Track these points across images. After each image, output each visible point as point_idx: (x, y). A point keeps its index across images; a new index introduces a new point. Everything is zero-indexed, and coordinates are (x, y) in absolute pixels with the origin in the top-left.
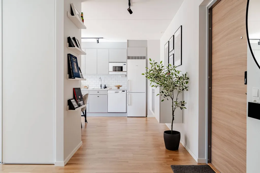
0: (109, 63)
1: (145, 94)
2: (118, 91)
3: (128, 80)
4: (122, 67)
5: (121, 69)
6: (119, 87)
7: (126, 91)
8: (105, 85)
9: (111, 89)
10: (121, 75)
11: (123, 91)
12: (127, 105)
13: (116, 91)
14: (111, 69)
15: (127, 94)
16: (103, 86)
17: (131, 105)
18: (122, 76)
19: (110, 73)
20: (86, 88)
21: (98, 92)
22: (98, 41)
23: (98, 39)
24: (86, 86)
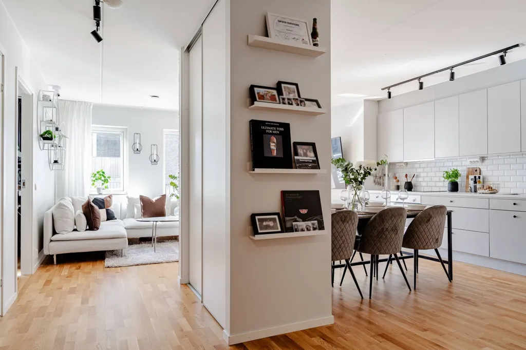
20: (487, 191)
21: (515, 204)
22: (502, 58)
23: (502, 54)
24: (492, 186)
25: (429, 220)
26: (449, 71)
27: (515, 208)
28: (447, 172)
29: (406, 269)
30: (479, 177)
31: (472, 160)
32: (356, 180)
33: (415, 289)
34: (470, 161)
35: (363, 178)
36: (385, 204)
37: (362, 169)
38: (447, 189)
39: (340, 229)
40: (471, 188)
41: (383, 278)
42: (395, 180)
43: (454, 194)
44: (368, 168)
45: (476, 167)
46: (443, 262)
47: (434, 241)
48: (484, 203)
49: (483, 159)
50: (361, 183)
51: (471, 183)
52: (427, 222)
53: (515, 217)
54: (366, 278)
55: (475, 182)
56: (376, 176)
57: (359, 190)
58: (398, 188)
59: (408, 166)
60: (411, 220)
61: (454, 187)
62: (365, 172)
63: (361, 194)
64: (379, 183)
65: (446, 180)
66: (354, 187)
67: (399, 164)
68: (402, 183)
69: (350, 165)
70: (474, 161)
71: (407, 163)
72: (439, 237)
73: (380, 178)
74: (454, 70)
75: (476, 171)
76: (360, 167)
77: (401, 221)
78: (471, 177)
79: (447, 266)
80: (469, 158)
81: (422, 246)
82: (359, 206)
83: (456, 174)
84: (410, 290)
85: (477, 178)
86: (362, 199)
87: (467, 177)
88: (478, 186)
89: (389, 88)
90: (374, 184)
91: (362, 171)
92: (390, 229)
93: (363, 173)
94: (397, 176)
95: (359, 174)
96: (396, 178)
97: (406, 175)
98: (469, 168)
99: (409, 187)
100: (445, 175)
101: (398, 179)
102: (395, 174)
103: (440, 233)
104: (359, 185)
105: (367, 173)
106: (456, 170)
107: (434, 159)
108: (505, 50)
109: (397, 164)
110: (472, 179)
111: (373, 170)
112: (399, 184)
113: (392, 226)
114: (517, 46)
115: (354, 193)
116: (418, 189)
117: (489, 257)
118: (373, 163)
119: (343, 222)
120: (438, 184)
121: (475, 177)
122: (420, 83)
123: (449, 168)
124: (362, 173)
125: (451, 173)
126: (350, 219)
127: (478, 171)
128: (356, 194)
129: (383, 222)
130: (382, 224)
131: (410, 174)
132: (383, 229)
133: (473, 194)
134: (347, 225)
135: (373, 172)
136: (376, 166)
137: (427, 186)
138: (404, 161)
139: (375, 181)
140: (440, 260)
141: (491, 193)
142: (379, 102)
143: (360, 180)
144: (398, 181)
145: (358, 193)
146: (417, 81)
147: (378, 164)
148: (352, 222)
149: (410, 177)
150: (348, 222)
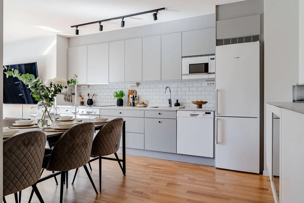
0: (183, 59)
1: (258, 120)
2: (197, 113)
3: (216, 90)
4: (206, 65)
5: (205, 68)
6: (200, 104)
7: (212, 113)
8: (177, 101)
9: (184, 108)
10: (207, 81)
11: (206, 113)
12: (216, 142)
13: (192, 113)
14: (186, 70)
15: (216, 119)
16: (174, 102)
17: (223, 142)
18: (209, 82)
19: (184, 77)
20: (142, 105)
21: (159, 114)
22: (155, 15)
23: (155, 12)
24: (144, 102)
25: (111, 131)
26: (121, 20)
27: (160, 116)
28: (116, 92)
29: (91, 170)
30: (136, 96)
31: (132, 85)
32: (46, 97)
33: (100, 191)
34: (131, 86)
35: (53, 96)
36: (74, 117)
37: (53, 86)
38: (116, 104)
39: (13, 165)
40: (131, 103)
41: (73, 184)
42: (80, 98)
43: (120, 108)
44: (58, 85)
45: (133, 89)
46: (119, 161)
47: (115, 147)
48: (141, 114)
49: (138, 84)
50: (51, 100)
51: (131, 100)
52: (110, 132)
53: (159, 122)
54: (57, 187)
55: (134, 100)
56: (66, 95)
57: (49, 106)
58: (82, 103)
59: (90, 87)
60: (97, 131)
61: (120, 103)
62: (55, 89)
63: (51, 110)
64: (69, 99)
65: (116, 98)
66: (45, 104)
67: (83, 86)
68: (86, 101)
69: (40, 82)
70: (132, 86)
71: (89, 86)
72: (118, 143)
73: (69, 96)
74: (125, 19)
75: (134, 92)
76: (51, 85)
77: (90, 135)
78: (131, 96)
79: (122, 163)
80: (130, 84)
81: (106, 153)
82: (50, 122)
83: (122, 94)
84: (97, 194)
85: (135, 97)
86: (53, 114)
87: (129, 96)
88: (136, 102)
89: (77, 26)
90: (64, 101)
91: (53, 89)
92: (80, 143)
93: (54, 90)
94: (82, 94)
95: (49, 91)
96: (81, 96)
97: (89, 95)
98: (129, 90)
99: (91, 103)
100: (115, 95)
101: (82, 97)
102: (80, 94)
103: (118, 140)
104: (50, 102)
105: (58, 90)
106: (122, 91)
107: (108, 83)
108: (157, 10)
109: (82, 86)
110: (131, 98)
111: (64, 88)
112: (83, 100)
113: (82, 141)
114: (164, 8)
115: (44, 109)
116: (97, 104)
117: (144, 150)
118: (63, 81)
119: (27, 146)
120: (110, 100)
121: (133, 96)
122: (100, 25)
123: (117, 90)
124: (52, 91)
125: (119, 93)
126: (36, 140)
127: (135, 92)
128: (46, 110)
129: (74, 138)
130: (73, 140)
131: (91, 94)
132: (74, 144)
133: (132, 108)
134: (33, 148)
135: (64, 90)
136: (67, 85)
137: (108, 102)
138: (88, 84)
139: (65, 99)
140: (117, 159)
141: (144, 107)
142: (69, 38)
143: (50, 97)
144: (83, 98)
145: (48, 110)
146: (98, 24)
147: (68, 82)
148: (38, 144)
149: (91, 96)
150: (33, 145)
